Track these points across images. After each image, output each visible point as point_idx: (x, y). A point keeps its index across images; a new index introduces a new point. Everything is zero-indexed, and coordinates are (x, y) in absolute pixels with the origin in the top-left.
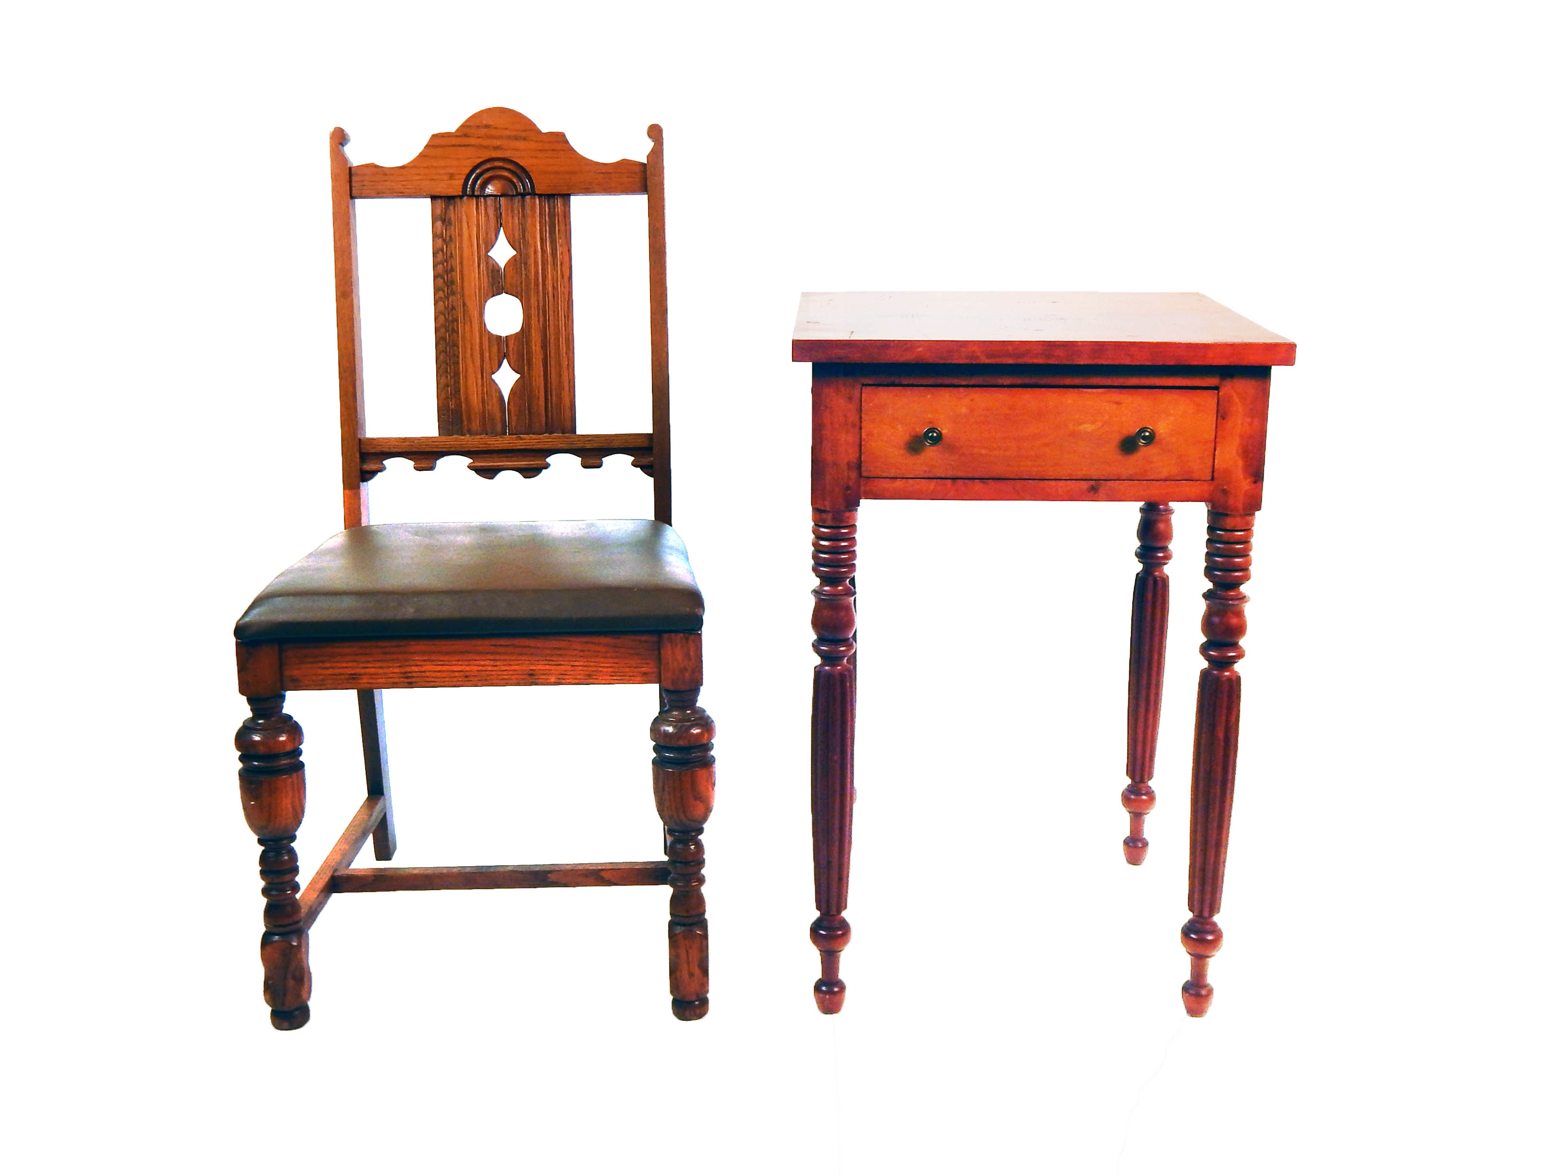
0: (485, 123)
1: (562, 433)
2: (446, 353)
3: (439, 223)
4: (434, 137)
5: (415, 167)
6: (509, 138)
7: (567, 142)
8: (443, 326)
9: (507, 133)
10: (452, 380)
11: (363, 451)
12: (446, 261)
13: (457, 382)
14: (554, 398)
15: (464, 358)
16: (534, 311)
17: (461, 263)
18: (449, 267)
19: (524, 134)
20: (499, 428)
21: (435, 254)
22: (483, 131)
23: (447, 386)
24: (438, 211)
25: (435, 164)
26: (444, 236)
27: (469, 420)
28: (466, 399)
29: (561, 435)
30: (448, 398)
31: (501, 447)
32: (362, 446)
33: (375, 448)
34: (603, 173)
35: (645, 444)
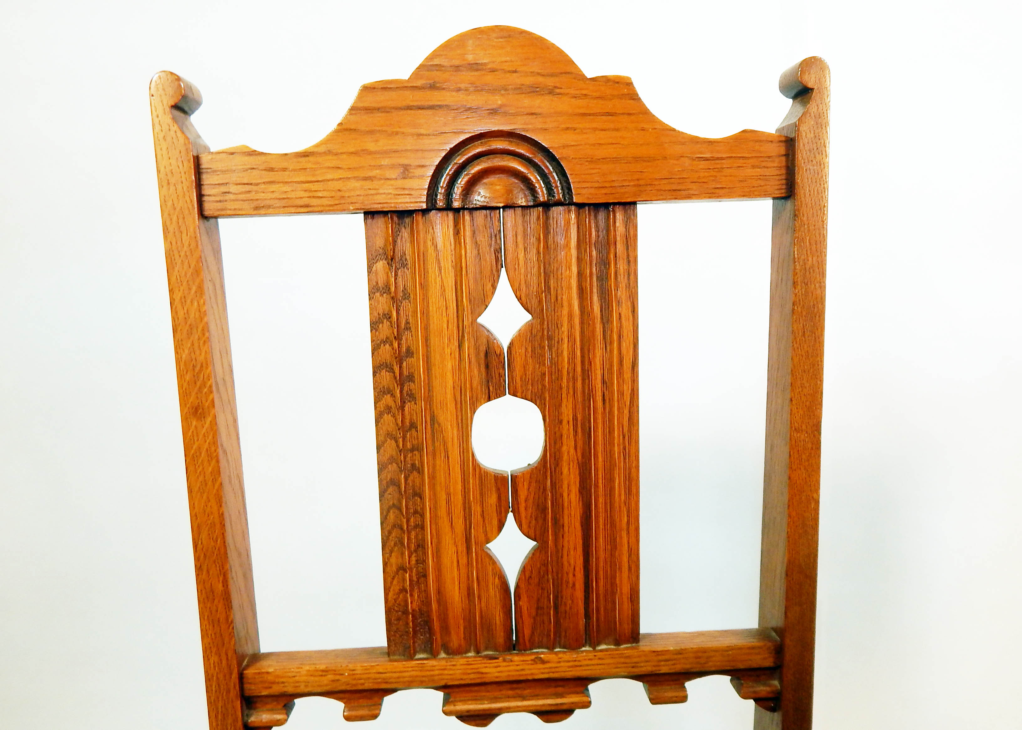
0: (470, 58)
1: (615, 645)
2: (400, 509)
3: (381, 265)
4: (367, 89)
5: (329, 153)
6: (520, 90)
7: (634, 97)
8: (392, 460)
9: (516, 79)
10: (413, 559)
11: (247, 693)
12: (398, 338)
13: (422, 561)
14: (601, 583)
15: (435, 518)
16: (567, 429)
17: (427, 340)
18: (404, 349)
19: (550, 82)
20: (500, 638)
21: (374, 326)
22: (468, 76)
23: (402, 568)
24: (379, 242)
25: (372, 147)
26: (393, 289)
27: (445, 628)
28: (439, 592)
29: (613, 647)
30: (403, 590)
31: (503, 677)
32: (246, 686)
33: (271, 688)
34: (706, 159)
35: (769, 663)
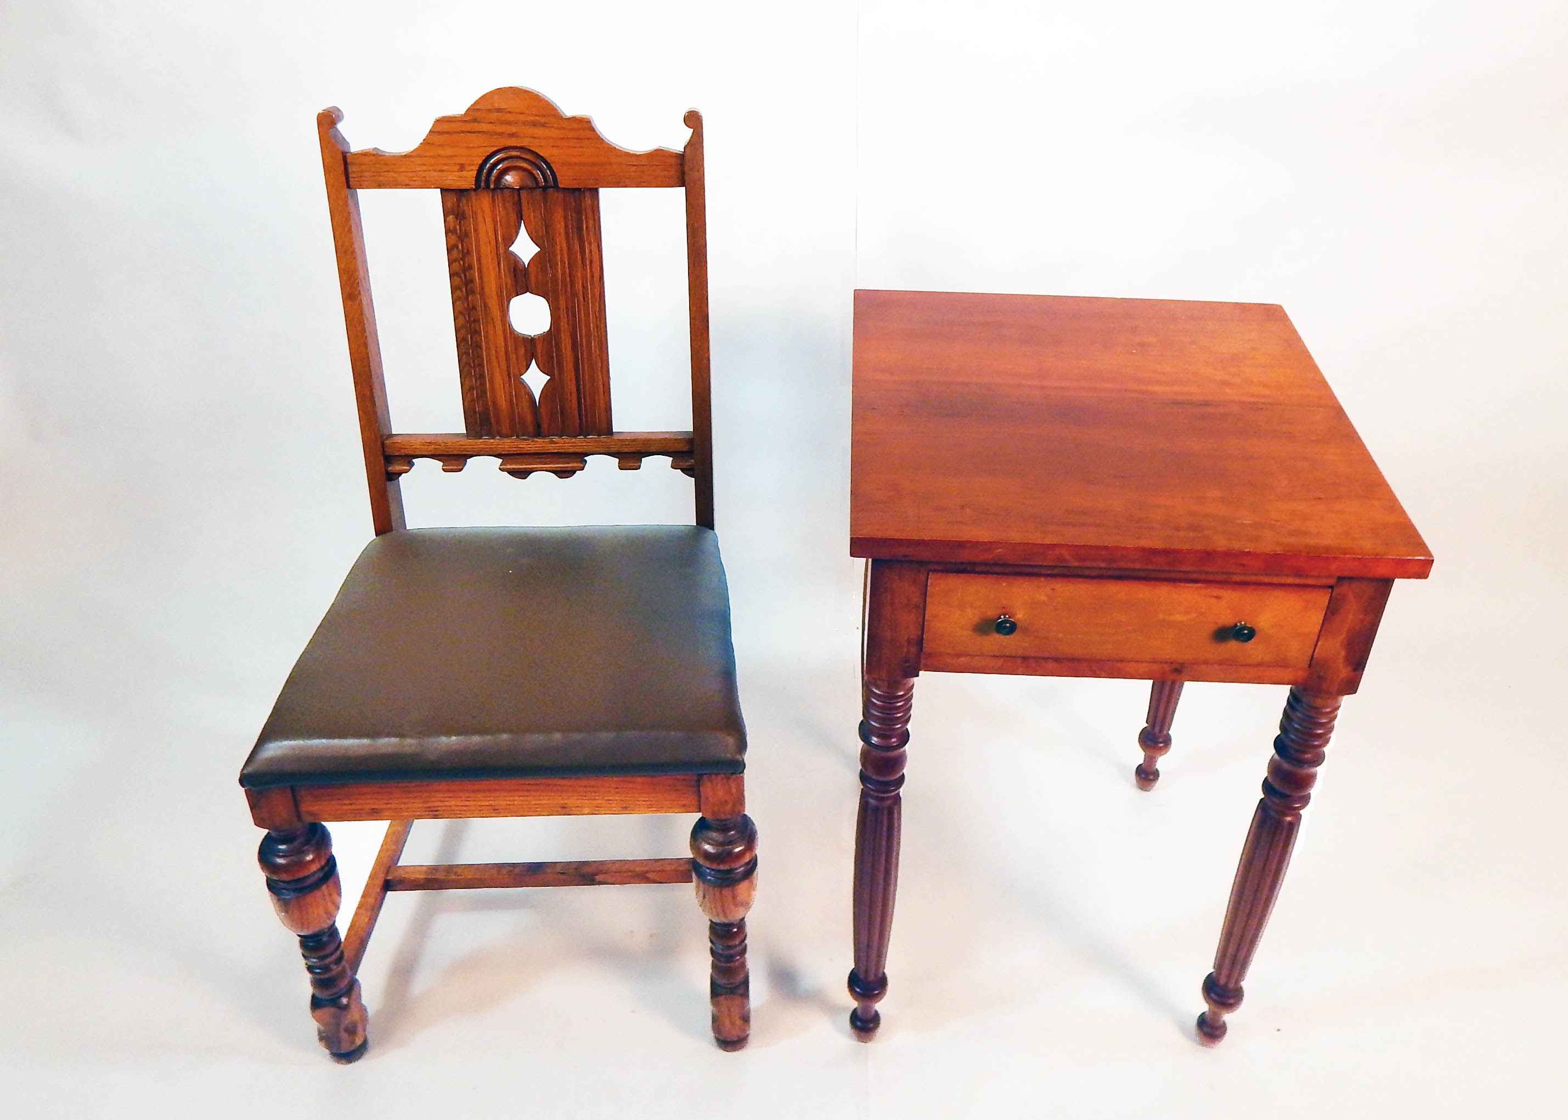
0: (497, 105)
1: (598, 436)
2: (469, 354)
3: (451, 218)
4: (439, 121)
5: (419, 156)
6: (525, 123)
7: (593, 130)
8: (463, 326)
9: (522, 118)
10: (478, 382)
11: (386, 454)
12: (463, 259)
13: (483, 384)
14: (588, 400)
15: (489, 361)
16: (563, 314)
17: (479, 260)
18: (467, 265)
19: (543, 120)
20: (531, 429)
21: (449, 251)
22: (495, 116)
23: (471, 388)
24: (449, 205)
25: (442, 153)
26: (458, 231)
27: (498, 422)
28: (494, 403)
29: (596, 437)
30: (473, 400)
31: (533, 450)
32: (386, 449)
33: (400, 451)
34: (635, 165)
35: (686, 449)
